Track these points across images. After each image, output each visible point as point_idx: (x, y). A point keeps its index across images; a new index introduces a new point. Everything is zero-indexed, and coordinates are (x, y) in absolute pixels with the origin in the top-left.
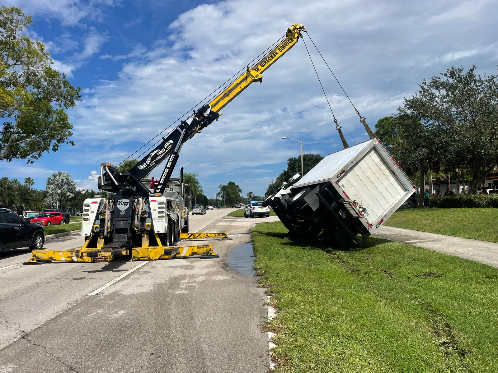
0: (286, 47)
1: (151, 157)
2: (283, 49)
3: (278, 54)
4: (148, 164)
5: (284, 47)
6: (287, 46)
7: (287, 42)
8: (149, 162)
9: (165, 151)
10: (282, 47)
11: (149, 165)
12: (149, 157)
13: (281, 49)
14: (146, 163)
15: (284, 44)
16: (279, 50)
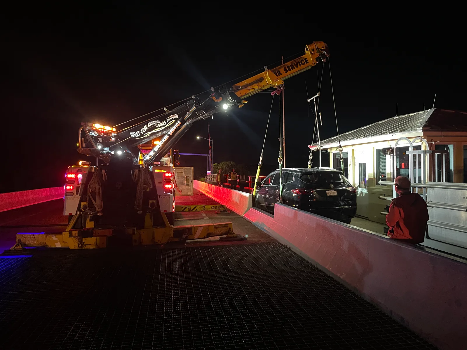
0: (295, 68)
1: (147, 126)
2: (290, 70)
3: (281, 74)
4: (142, 133)
5: (293, 68)
6: (297, 67)
7: (299, 62)
8: (144, 132)
9: (165, 125)
10: (290, 67)
11: (143, 135)
12: (146, 126)
13: (287, 69)
14: (140, 131)
15: (294, 64)
16: (285, 70)
